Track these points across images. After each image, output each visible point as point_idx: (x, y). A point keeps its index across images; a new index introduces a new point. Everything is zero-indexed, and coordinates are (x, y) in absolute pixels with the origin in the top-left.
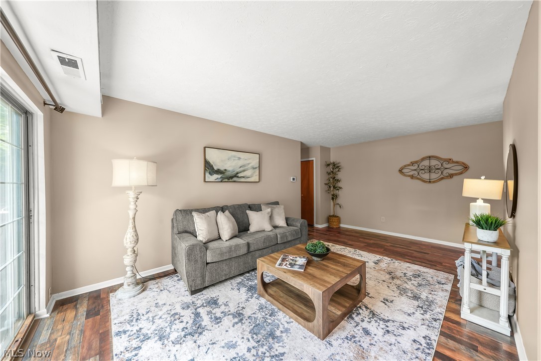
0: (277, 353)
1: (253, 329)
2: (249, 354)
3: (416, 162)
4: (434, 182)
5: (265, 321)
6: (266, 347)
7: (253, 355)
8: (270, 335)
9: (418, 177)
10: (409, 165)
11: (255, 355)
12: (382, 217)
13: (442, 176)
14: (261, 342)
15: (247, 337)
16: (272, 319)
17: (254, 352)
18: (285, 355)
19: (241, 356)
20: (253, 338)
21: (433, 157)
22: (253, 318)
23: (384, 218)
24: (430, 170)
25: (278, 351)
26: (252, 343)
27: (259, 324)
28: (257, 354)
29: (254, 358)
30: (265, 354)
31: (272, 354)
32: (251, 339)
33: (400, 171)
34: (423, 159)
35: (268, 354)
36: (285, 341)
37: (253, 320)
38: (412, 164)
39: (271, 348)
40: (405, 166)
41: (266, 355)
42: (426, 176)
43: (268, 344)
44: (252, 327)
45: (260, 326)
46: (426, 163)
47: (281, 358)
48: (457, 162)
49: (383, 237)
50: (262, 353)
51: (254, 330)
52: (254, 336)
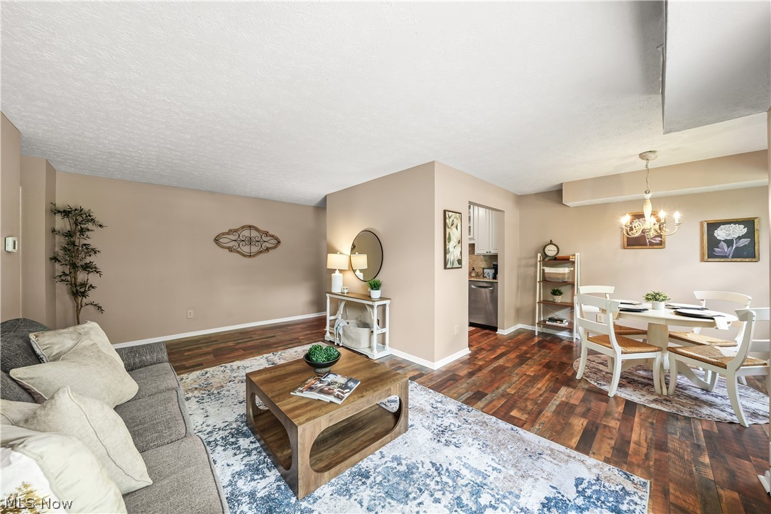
0: (433, 470)
1: (398, 501)
2: (443, 499)
3: (236, 231)
4: (254, 256)
5: (380, 483)
6: (428, 481)
7: (443, 494)
8: (406, 477)
9: (239, 249)
10: (228, 234)
11: (442, 492)
12: (189, 311)
13: (261, 249)
14: (422, 487)
15: (414, 506)
16: (374, 475)
17: (438, 495)
18: (434, 461)
19: (450, 509)
20: (415, 498)
21: (253, 227)
22: (372, 502)
23: (191, 311)
24: (250, 241)
25: (431, 468)
26: (425, 497)
27: (387, 493)
28: (440, 490)
29: (447, 493)
30: (437, 482)
31: (436, 473)
32: (418, 501)
33: (216, 240)
34: (243, 227)
35: (438, 479)
36: (415, 461)
37: (377, 502)
38: (231, 232)
39: (427, 476)
40: (223, 234)
41: (439, 480)
42: (246, 249)
43: (422, 479)
44: (393, 503)
45: (390, 490)
46: (246, 233)
47: (438, 466)
48: (273, 236)
49: (203, 339)
50: (438, 485)
51: (399, 498)
52: (411, 496)
